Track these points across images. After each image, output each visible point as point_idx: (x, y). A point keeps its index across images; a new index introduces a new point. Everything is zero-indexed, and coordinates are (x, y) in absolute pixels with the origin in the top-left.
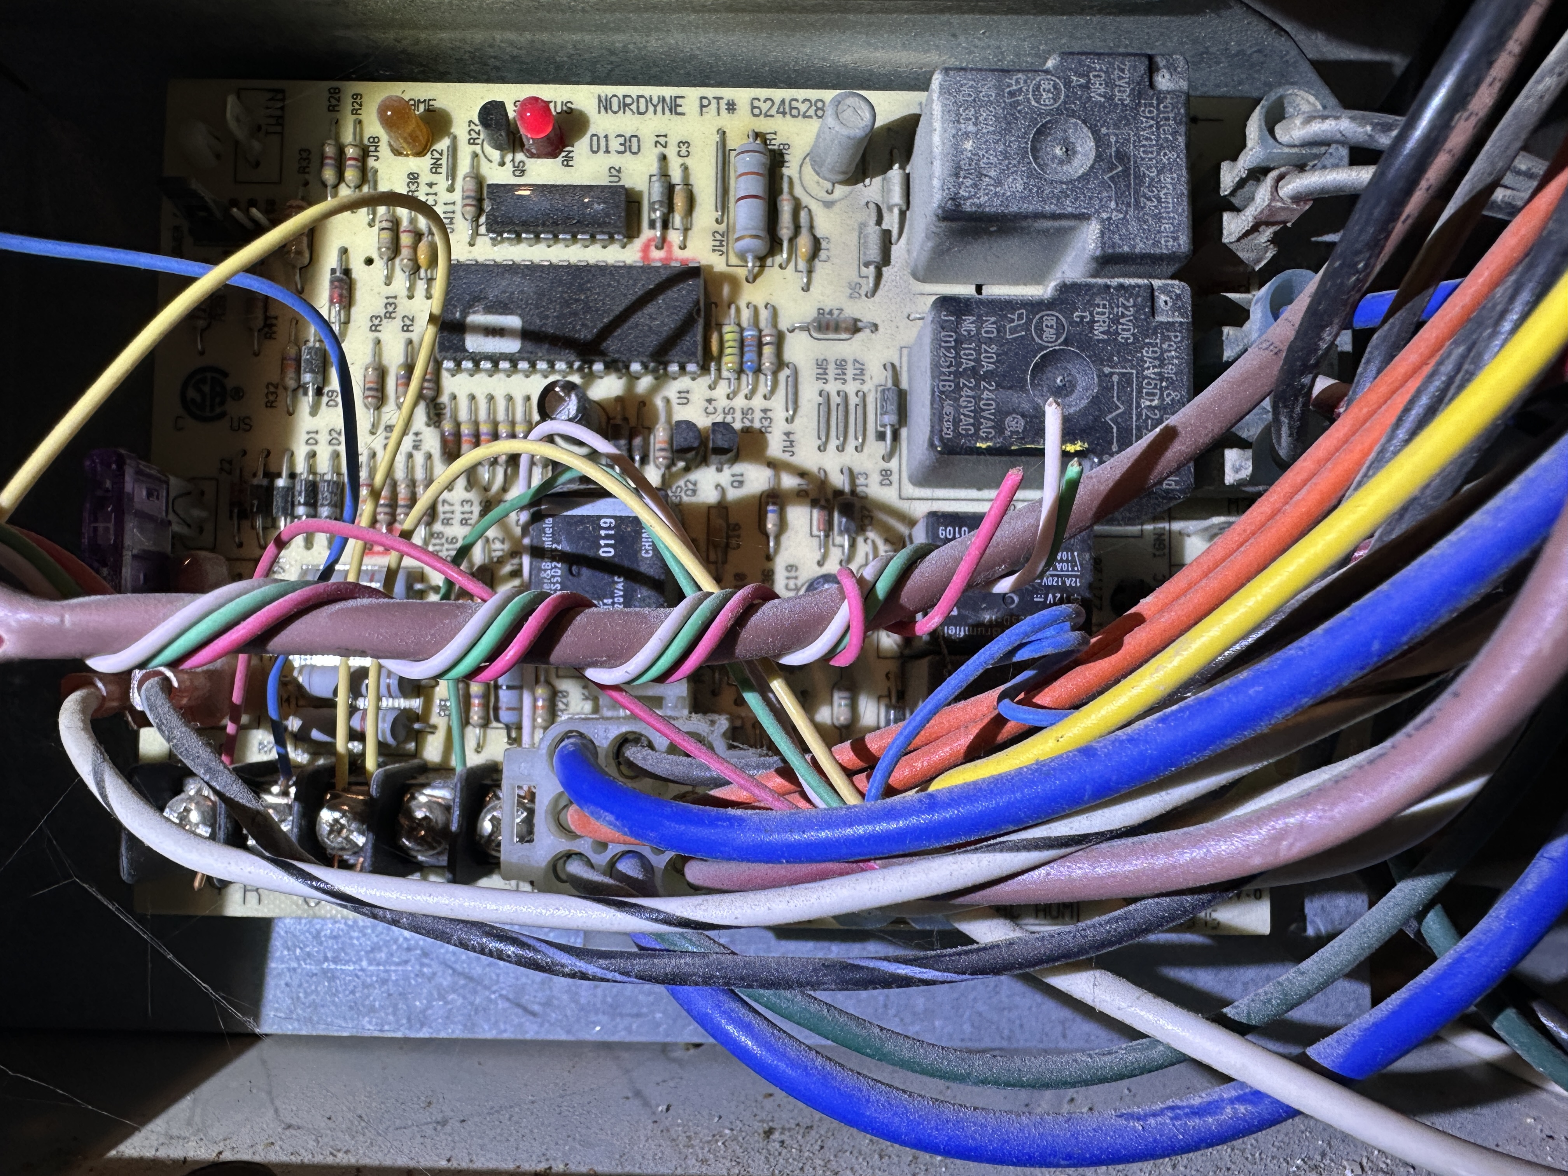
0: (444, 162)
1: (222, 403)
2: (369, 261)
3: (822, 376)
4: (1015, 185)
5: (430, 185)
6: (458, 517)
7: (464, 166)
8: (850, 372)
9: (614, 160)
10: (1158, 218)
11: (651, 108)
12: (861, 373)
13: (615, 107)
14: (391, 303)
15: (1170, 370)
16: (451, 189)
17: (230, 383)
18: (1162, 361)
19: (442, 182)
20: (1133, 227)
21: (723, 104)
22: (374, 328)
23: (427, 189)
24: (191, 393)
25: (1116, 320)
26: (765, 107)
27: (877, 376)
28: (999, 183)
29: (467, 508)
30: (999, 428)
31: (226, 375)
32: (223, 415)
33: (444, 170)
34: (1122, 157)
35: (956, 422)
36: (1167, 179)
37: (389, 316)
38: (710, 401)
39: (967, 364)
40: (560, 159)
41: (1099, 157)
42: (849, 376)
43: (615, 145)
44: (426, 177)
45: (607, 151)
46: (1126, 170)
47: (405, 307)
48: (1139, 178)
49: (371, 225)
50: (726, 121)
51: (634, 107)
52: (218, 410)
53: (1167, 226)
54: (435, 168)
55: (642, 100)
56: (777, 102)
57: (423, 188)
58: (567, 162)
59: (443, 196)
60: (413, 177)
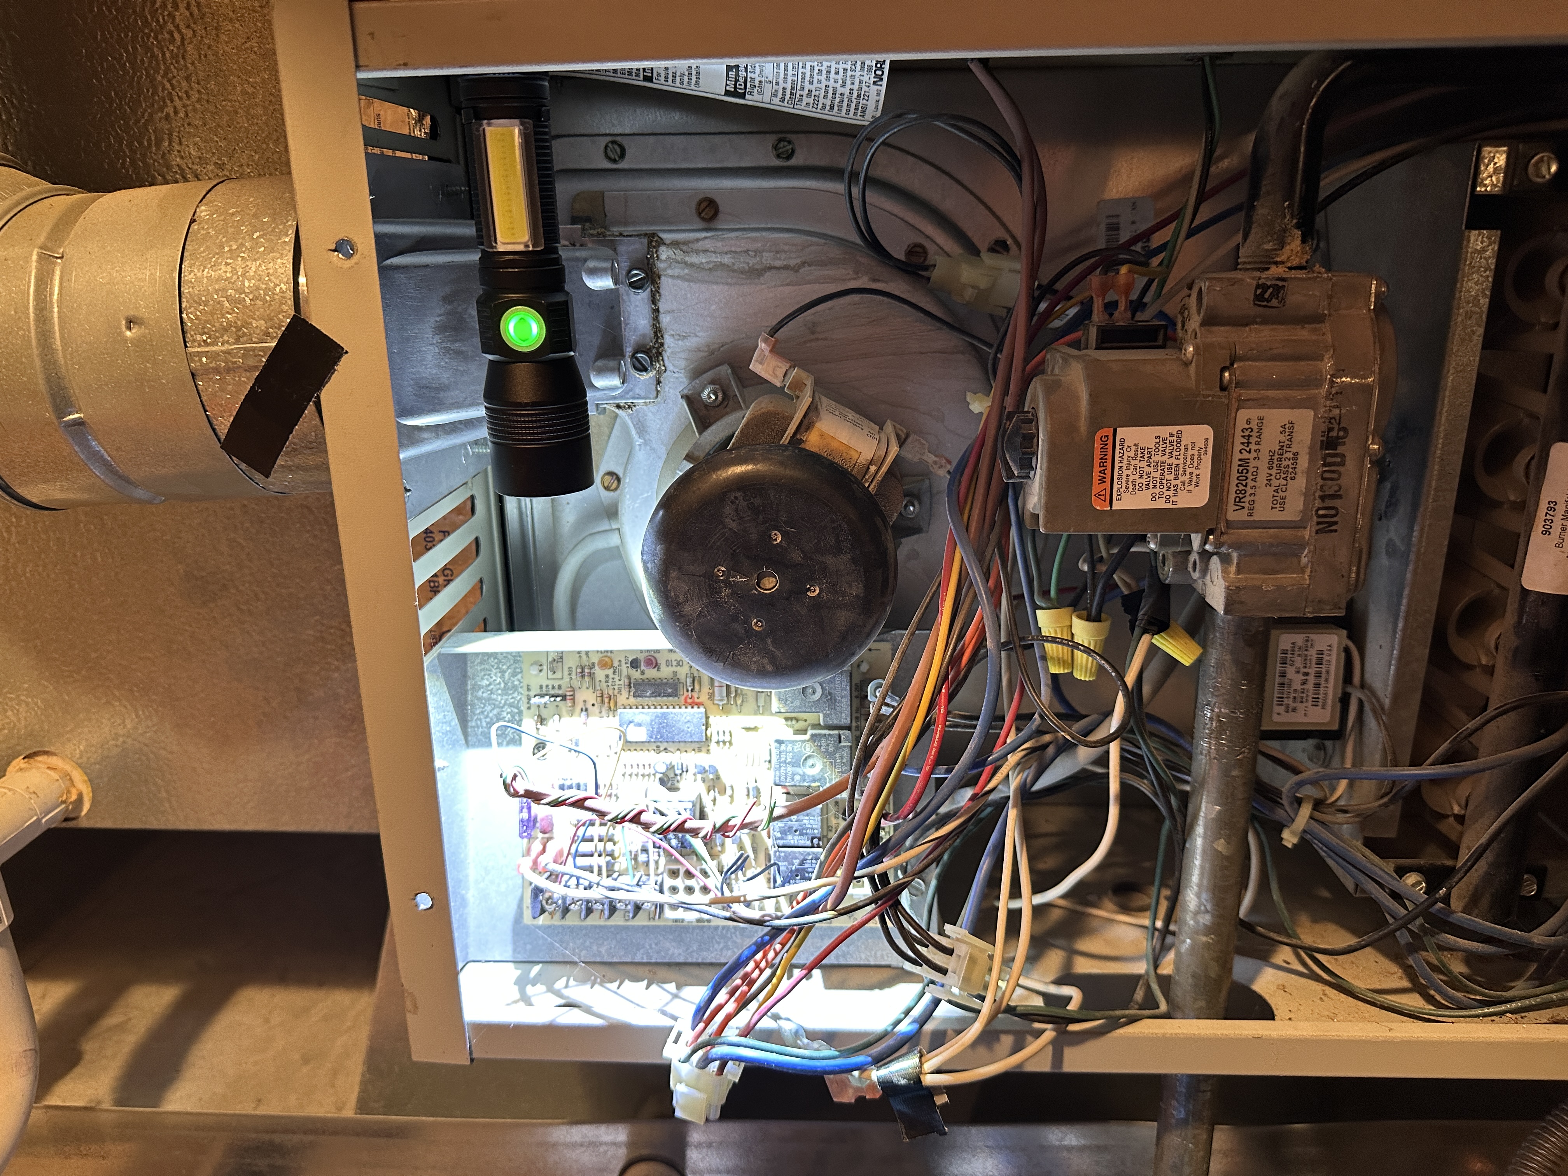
0: (617, 671)
2: (593, 705)
5: (613, 679)
7: (624, 673)
9: (674, 669)
10: (841, 713)
15: (844, 760)
16: (619, 679)
18: (842, 758)
19: (617, 677)
20: (833, 716)
24: (537, 752)
25: (828, 745)
30: (793, 780)
33: (617, 673)
34: (830, 694)
35: (780, 777)
36: (843, 700)
39: (783, 759)
40: (656, 669)
41: (823, 694)
43: (674, 663)
44: (611, 676)
45: (672, 666)
46: (831, 699)
48: (835, 700)
49: (593, 693)
53: (843, 715)
54: (614, 673)
57: (611, 680)
58: (658, 670)
59: (618, 682)
60: (607, 676)
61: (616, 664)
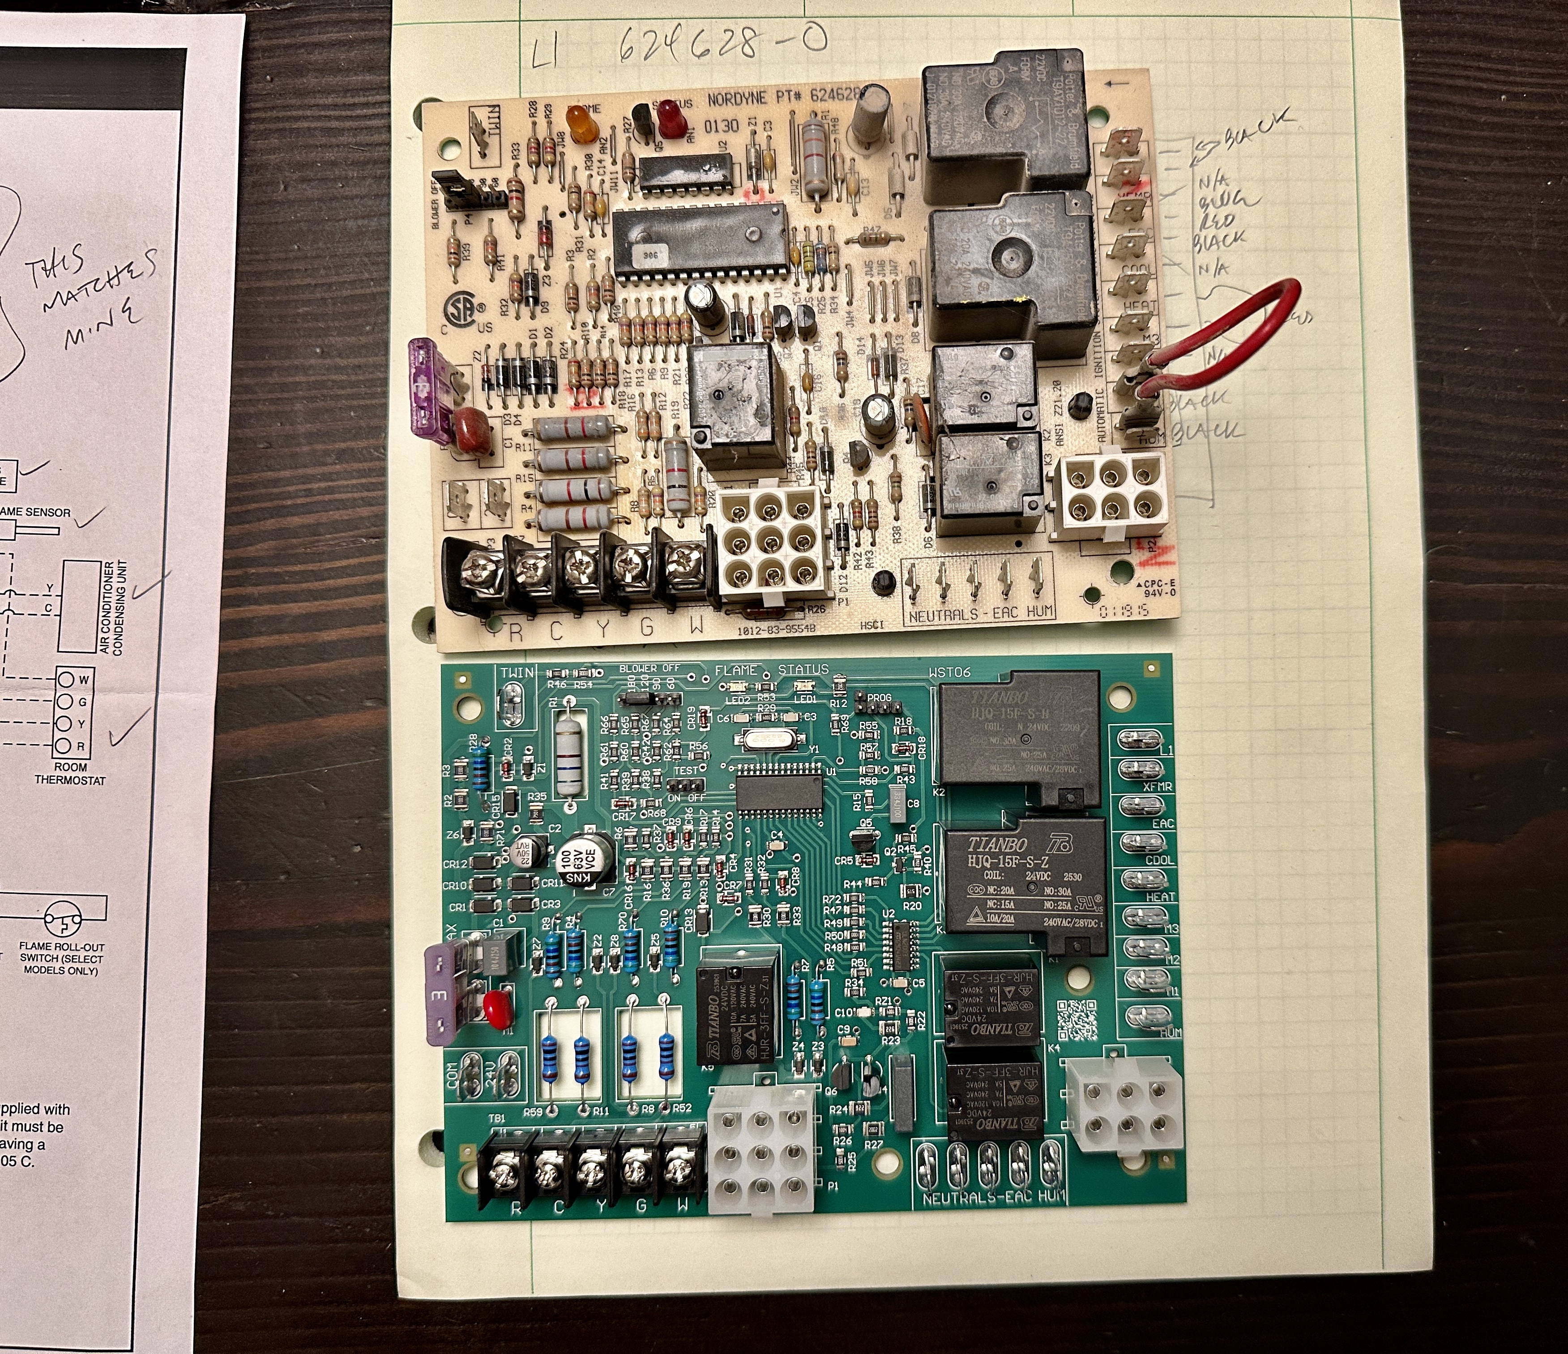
0: (608, 146)
1: (471, 316)
2: (563, 215)
3: (869, 273)
4: (977, 136)
5: (600, 161)
6: (634, 380)
7: (621, 148)
8: (888, 268)
9: (722, 136)
11: (744, 100)
12: (895, 269)
13: (720, 101)
14: (579, 241)
16: (614, 163)
17: (476, 301)
18: (1074, 241)
19: (608, 160)
21: (792, 93)
22: (569, 259)
23: (599, 164)
24: (451, 310)
25: (1044, 218)
26: (820, 95)
27: (905, 271)
28: (966, 136)
29: (640, 375)
31: (472, 295)
32: (473, 321)
33: (608, 151)
34: (1043, 114)
37: (579, 250)
38: (796, 294)
40: (686, 138)
41: (1029, 115)
42: (887, 272)
43: (722, 126)
44: (597, 156)
45: (717, 131)
46: (1049, 122)
47: (589, 243)
48: (1055, 127)
49: (563, 189)
50: (795, 105)
51: (733, 101)
52: (469, 319)
53: (1075, 154)
54: (602, 149)
55: (738, 96)
56: (829, 91)
57: (596, 164)
58: (690, 140)
59: (610, 168)
60: (589, 157)
61: (605, 133)
